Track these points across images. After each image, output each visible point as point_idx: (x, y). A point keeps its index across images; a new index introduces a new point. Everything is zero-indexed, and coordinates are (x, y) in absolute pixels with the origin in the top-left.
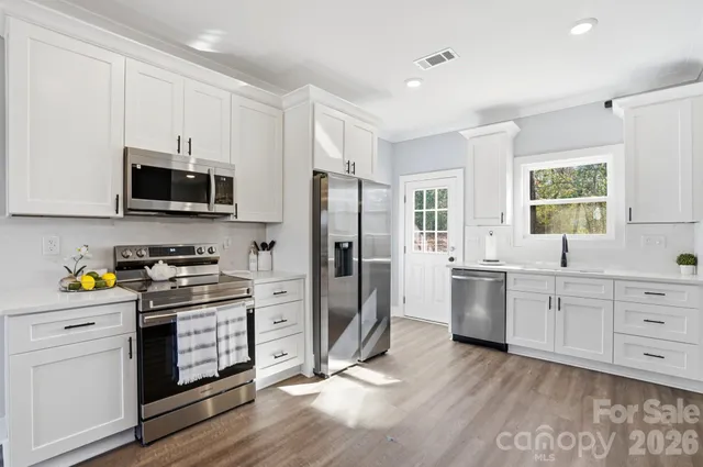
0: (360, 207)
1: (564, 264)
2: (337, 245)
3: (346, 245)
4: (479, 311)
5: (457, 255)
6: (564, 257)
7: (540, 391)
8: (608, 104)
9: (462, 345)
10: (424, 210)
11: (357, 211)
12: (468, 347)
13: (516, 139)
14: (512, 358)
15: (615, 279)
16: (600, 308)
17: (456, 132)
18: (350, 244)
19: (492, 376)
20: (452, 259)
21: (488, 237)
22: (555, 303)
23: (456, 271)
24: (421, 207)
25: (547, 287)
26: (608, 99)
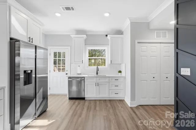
0: (36, 56)
1: (97, 74)
2: (25, 72)
3: (30, 72)
4: (74, 88)
5: (68, 72)
6: (97, 72)
7: (97, 109)
8: (107, 36)
9: (72, 100)
10: (57, 58)
11: (34, 57)
12: (74, 101)
13: (86, 40)
14: (87, 101)
15: (109, 77)
16: (106, 84)
17: (69, 35)
18: (31, 71)
19: (83, 108)
20: (67, 74)
21: (78, 67)
22: (97, 84)
23: (69, 78)
24: (56, 58)
25: (95, 80)
26: (106, 34)
